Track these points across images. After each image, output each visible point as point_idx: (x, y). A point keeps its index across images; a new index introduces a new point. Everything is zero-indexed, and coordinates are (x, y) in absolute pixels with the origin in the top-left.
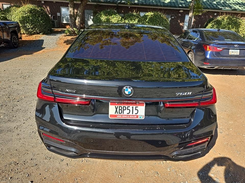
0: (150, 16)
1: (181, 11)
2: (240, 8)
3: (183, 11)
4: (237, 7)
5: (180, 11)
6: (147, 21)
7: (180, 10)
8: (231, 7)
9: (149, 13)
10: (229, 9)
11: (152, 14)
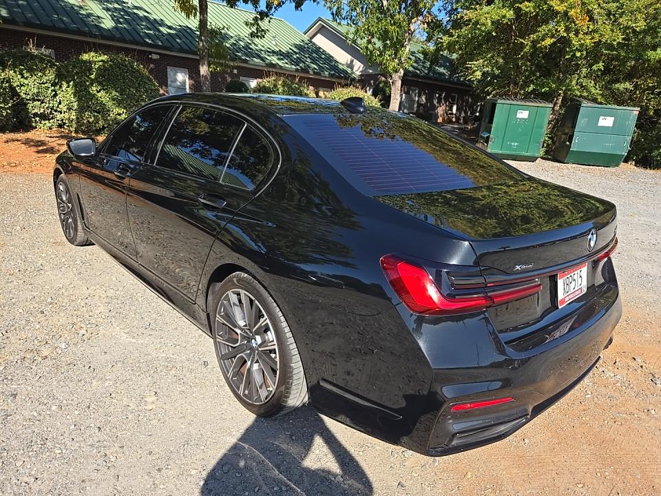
0: (101, 63)
1: (155, 57)
2: (280, 63)
3: (158, 57)
4: (274, 60)
5: (150, 56)
6: (93, 77)
7: (151, 53)
8: (263, 59)
9: (92, 54)
10: (261, 62)
11: (105, 58)
